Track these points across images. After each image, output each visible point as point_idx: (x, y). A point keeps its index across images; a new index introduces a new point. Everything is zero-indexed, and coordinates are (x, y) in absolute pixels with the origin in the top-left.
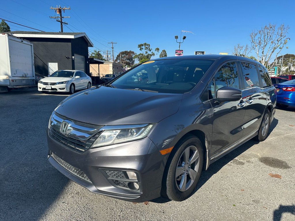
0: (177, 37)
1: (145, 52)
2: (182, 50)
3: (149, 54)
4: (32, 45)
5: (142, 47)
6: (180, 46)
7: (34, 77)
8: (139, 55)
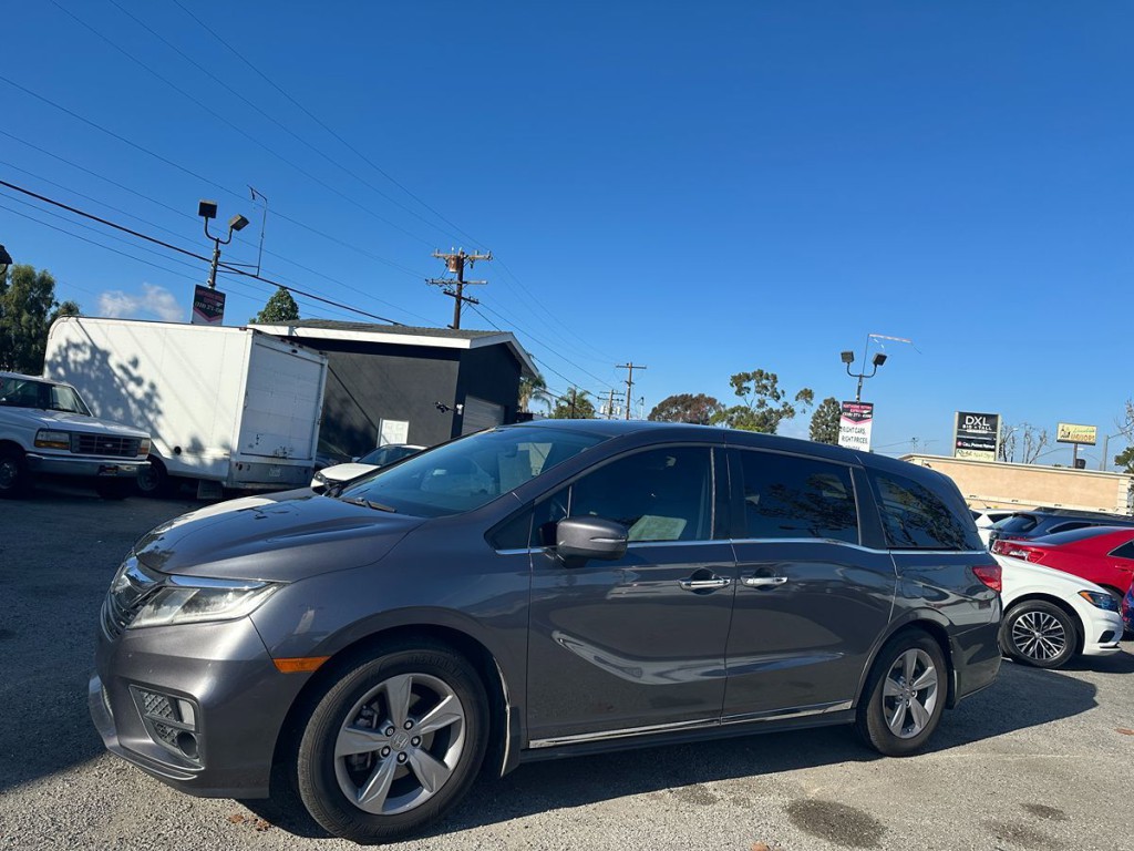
0: (848, 357)
1: (756, 403)
2: (871, 405)
3: (771, 411)
4: (326, 362)
5: (745, 385)
6: (860, 387)
7: (311, 459)
8: (733, 411)
